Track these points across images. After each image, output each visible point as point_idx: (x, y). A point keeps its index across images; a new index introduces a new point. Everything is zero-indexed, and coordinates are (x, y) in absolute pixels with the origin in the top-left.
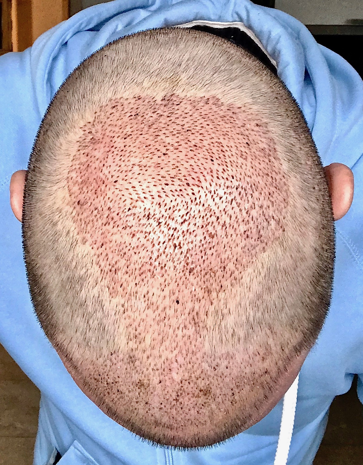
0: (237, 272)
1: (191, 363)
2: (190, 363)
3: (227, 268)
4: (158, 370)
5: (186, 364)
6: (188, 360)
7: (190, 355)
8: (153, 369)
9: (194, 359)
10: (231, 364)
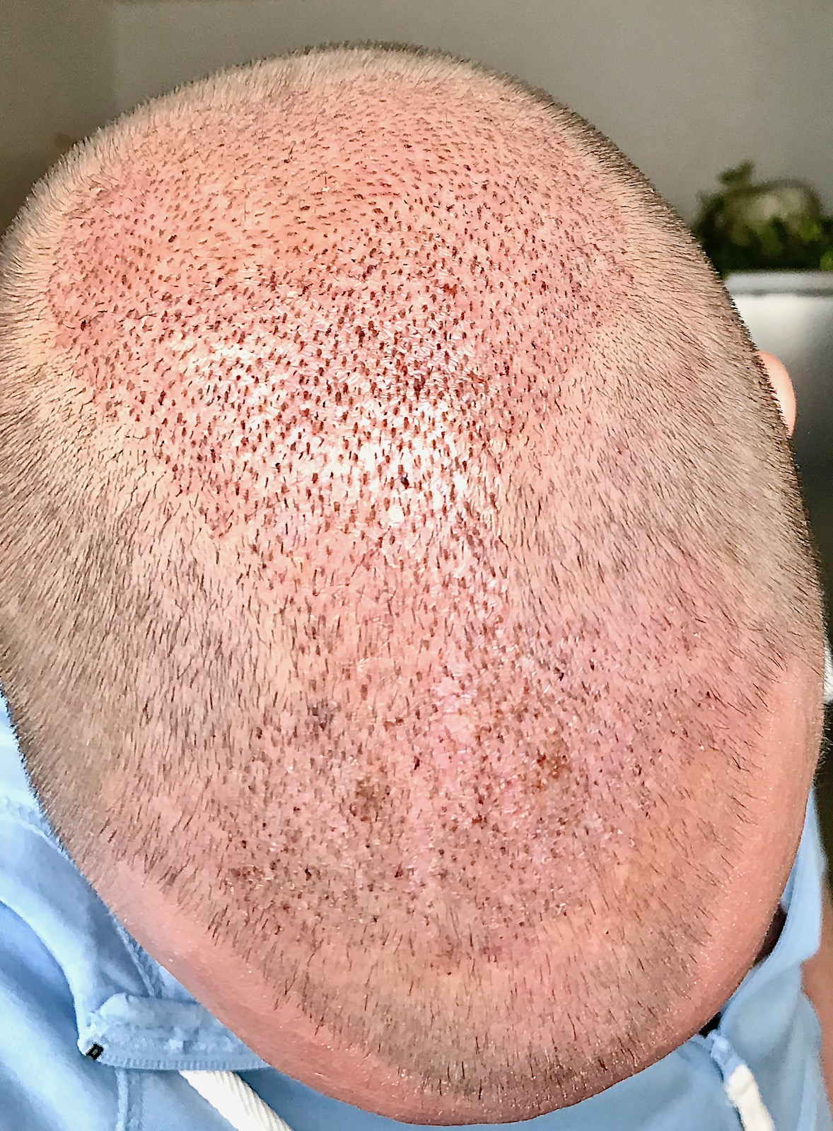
0: (542, 379)
1: (489, 666)
2: (485, 666)
3: (515, 369)
4: (400, 721)
5: (474, 672)
6: (477, 658)
7: (480, 641)
8: (387, 725)
9: (494, 652)
10: (600, 651)
